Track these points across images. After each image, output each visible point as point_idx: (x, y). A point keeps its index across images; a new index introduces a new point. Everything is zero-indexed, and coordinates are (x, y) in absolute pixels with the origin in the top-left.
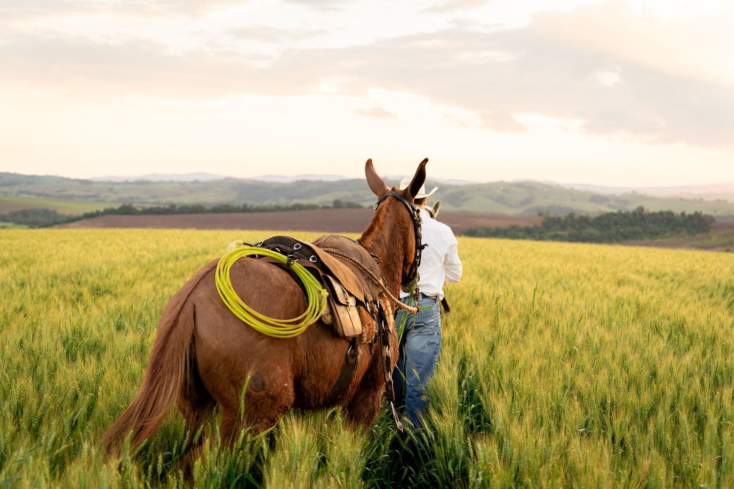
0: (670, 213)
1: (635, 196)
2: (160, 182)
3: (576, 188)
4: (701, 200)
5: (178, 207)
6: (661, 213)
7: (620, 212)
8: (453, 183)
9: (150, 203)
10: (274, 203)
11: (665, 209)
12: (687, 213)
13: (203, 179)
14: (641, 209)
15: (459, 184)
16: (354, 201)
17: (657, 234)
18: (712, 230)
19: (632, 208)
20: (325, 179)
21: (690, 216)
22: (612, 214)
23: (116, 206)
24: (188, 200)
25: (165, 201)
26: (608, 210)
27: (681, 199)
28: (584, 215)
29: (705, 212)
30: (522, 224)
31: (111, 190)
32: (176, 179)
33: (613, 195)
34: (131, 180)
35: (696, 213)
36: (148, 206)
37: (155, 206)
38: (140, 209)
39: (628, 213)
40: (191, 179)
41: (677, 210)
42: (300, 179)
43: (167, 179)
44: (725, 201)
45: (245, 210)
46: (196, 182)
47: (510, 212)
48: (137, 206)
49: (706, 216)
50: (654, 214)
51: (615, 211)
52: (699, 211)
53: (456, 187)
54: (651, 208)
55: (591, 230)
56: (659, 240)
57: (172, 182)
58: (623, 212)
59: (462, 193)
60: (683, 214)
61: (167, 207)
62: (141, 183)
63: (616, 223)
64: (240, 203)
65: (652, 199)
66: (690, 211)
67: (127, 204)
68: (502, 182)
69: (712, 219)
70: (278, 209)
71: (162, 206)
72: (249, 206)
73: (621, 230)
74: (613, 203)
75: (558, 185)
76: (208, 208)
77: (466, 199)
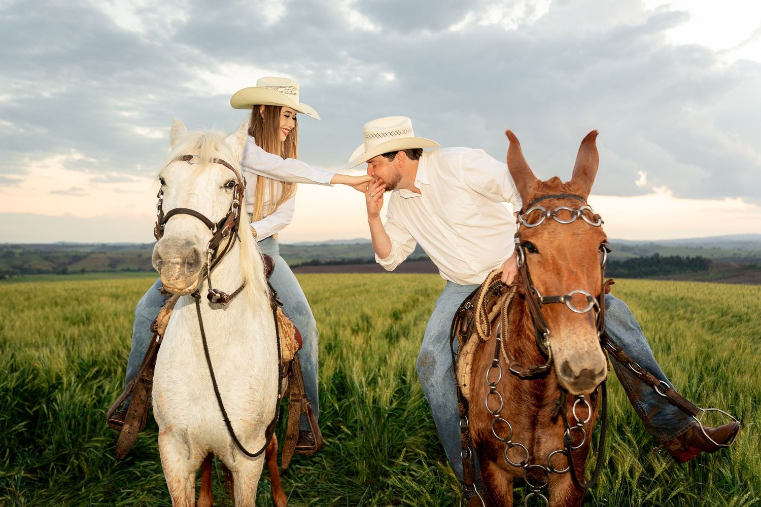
0: (678, 258)
1: (652, 245)
2: (336, 245)
4: (701, 248)
5: (347, 260)
6: (672, 258)
7: (642, 257)
9: (329, 258)
11: (675, 254)
12: (691, 257)
13: (361, 242)
14: (657, 255)
17: (669, 272)
18: (710, 269)
19: (650, 254)
21: (693, 259)
22: (636, 259)
23: (309, 260)
24: (353, 256)
25: (339, 257)
26: (634, 256)
27: (687, 248)
28: (616, 259)
29: (704, 256)
31: (306, 251)
32: (345, 243)
33: (637, 246)
34: (318, 244)
35: (697, 257)
36: (328, 260)
37: (332, 260)
38: (323, 262)
39: (648, 258)
40: (355, 242)
41: (683, 255)
43: (340, 243)
44: (719, 248)
46: (358, 244)
48: (322, 260)
49: (705, 259)
50: (666, 258)
51: (638, 257)
52: (699, 255)
54: (664, 254)
55: (621, 270)
56: (670, 277)
57: (343, 245)
58: (644, 257)
60: (688, 258)
61: (340, 260)
62: (324, 246)
63: (639, 265)
65: (664, 248)
66: (693, 255)
67: (315, 259)
69: (710, 261)
71: (337, 260)
73: (643, 270)
74: (637, 251)
76: (365, 260)
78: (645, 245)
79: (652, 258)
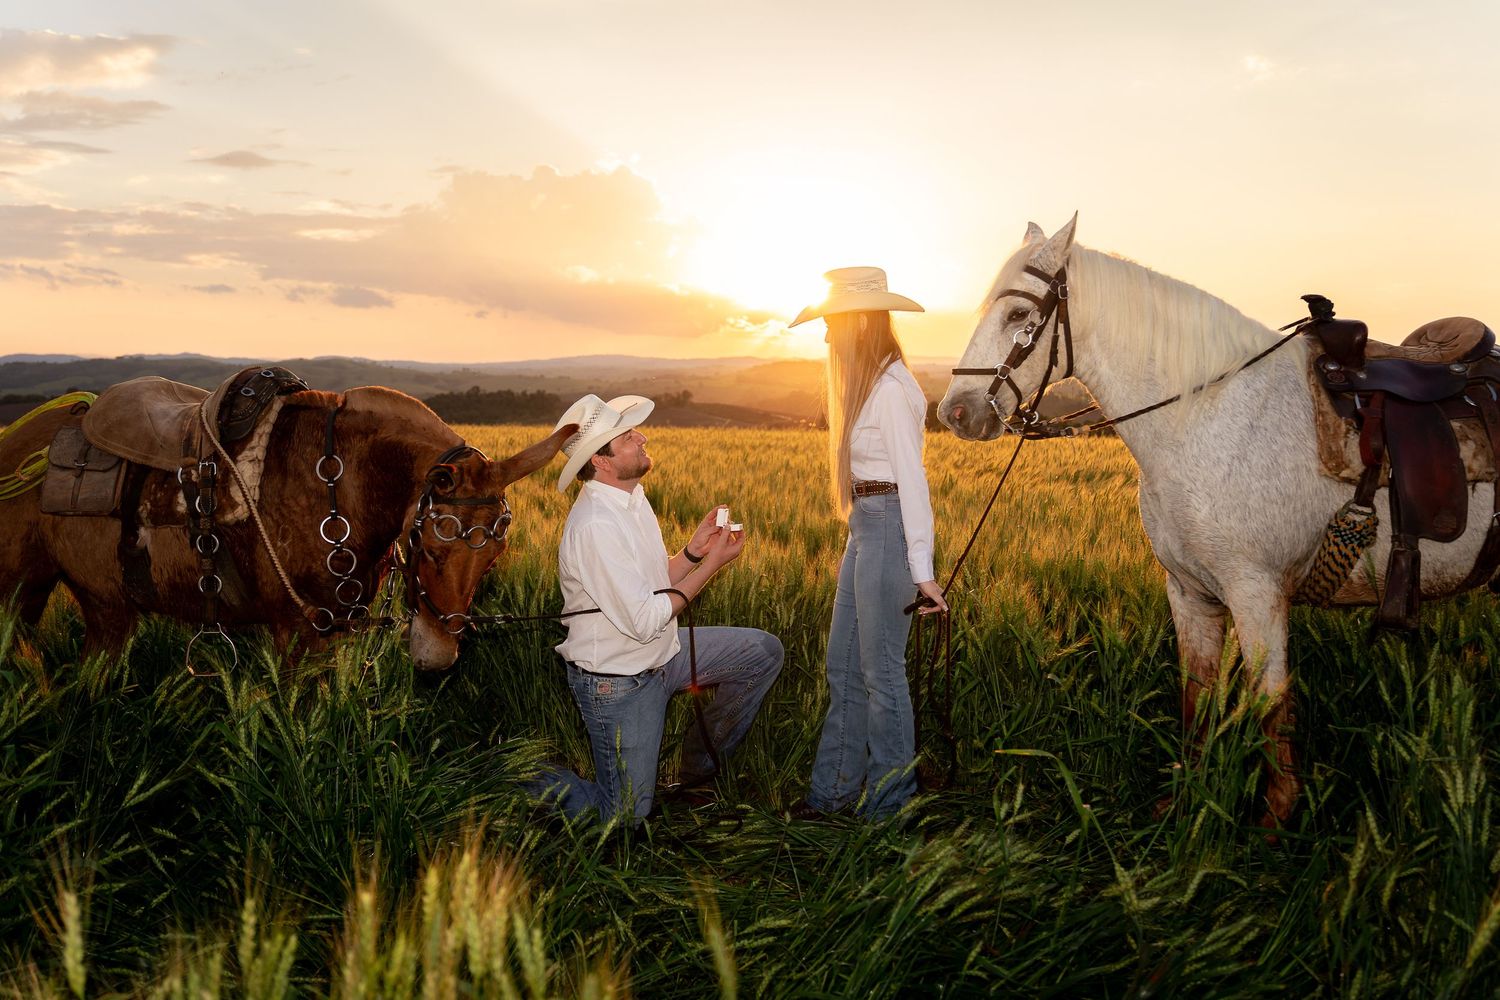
0: (509, 393)
1: (465, 373)
3: (396, 366)
4: (542, 376)
6: (500, 393)
7: (452, 393)
11: (504, 388)
12: (528, 393)
14: (477, 389)
19: (464, 388)
21: (532, 395)
22: (443, 395)
26: (438, 392)
27: (520, 377)
33: (442, 374)
35: (539, 392)
41: (517, 390)
50: (491, 394)
51: (446, 392)
52: (541, 389)
54: (489, 388)
58: (456, 393)
60: (524, 393)
63: (448, 407)
65: (487, 377)
66: (532, 390)
68: (301, 360)
73: (456, 415)
74: (442, 382)
75: (374, 362)
78: (454, 372)
79: (469, 395)
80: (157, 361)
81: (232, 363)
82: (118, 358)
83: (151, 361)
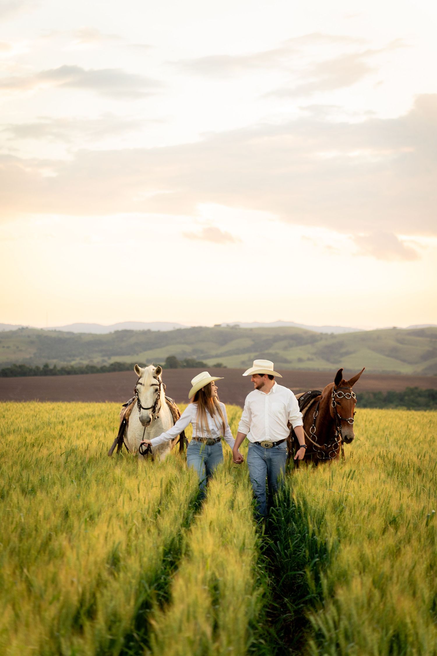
8: (329, 332)
10: (85, 362)
15: (336, 332)
16: (195, 357)
20: (154, 329)
30: (424, 387)
42: (120, 329)
45: (47, 371)
47: (407, 370)
53: (332, 336)
59: (341, 344)
64: (40, 363)
68: (395, 328)
70: (91, 370)
72: (51, 367)
77: (347, 353)
80: (251, 330)
81: (324, 331)
82: (216, 326)
83: (246, 330)
